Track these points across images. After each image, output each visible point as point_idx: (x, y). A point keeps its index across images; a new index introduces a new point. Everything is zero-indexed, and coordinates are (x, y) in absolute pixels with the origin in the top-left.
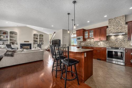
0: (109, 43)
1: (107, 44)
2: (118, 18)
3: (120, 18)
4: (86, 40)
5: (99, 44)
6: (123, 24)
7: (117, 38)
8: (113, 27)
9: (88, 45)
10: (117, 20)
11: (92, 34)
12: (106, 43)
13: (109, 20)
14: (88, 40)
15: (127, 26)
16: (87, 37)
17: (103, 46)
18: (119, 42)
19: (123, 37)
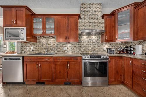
0: (81, 47)
1: (77, 49)
2: (94, 5)
3: (96, 6)
4: (38, 41)
5: (65, 49)
6: (99, 16)
7: (90, 39)
8: (87, 18)
9: (42, 51)
10: (92, 8)
11: (51, 26)
12: (75, 47)
13: (82, 4)
14: (44, 40)
15: (104, 21)
16: (40, 32)
17: (71, 52)
18: (92, 45)
19: (97, 38)
